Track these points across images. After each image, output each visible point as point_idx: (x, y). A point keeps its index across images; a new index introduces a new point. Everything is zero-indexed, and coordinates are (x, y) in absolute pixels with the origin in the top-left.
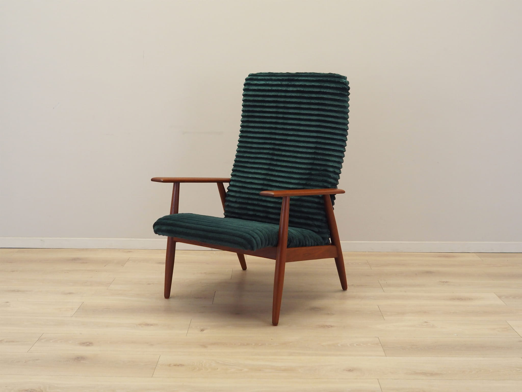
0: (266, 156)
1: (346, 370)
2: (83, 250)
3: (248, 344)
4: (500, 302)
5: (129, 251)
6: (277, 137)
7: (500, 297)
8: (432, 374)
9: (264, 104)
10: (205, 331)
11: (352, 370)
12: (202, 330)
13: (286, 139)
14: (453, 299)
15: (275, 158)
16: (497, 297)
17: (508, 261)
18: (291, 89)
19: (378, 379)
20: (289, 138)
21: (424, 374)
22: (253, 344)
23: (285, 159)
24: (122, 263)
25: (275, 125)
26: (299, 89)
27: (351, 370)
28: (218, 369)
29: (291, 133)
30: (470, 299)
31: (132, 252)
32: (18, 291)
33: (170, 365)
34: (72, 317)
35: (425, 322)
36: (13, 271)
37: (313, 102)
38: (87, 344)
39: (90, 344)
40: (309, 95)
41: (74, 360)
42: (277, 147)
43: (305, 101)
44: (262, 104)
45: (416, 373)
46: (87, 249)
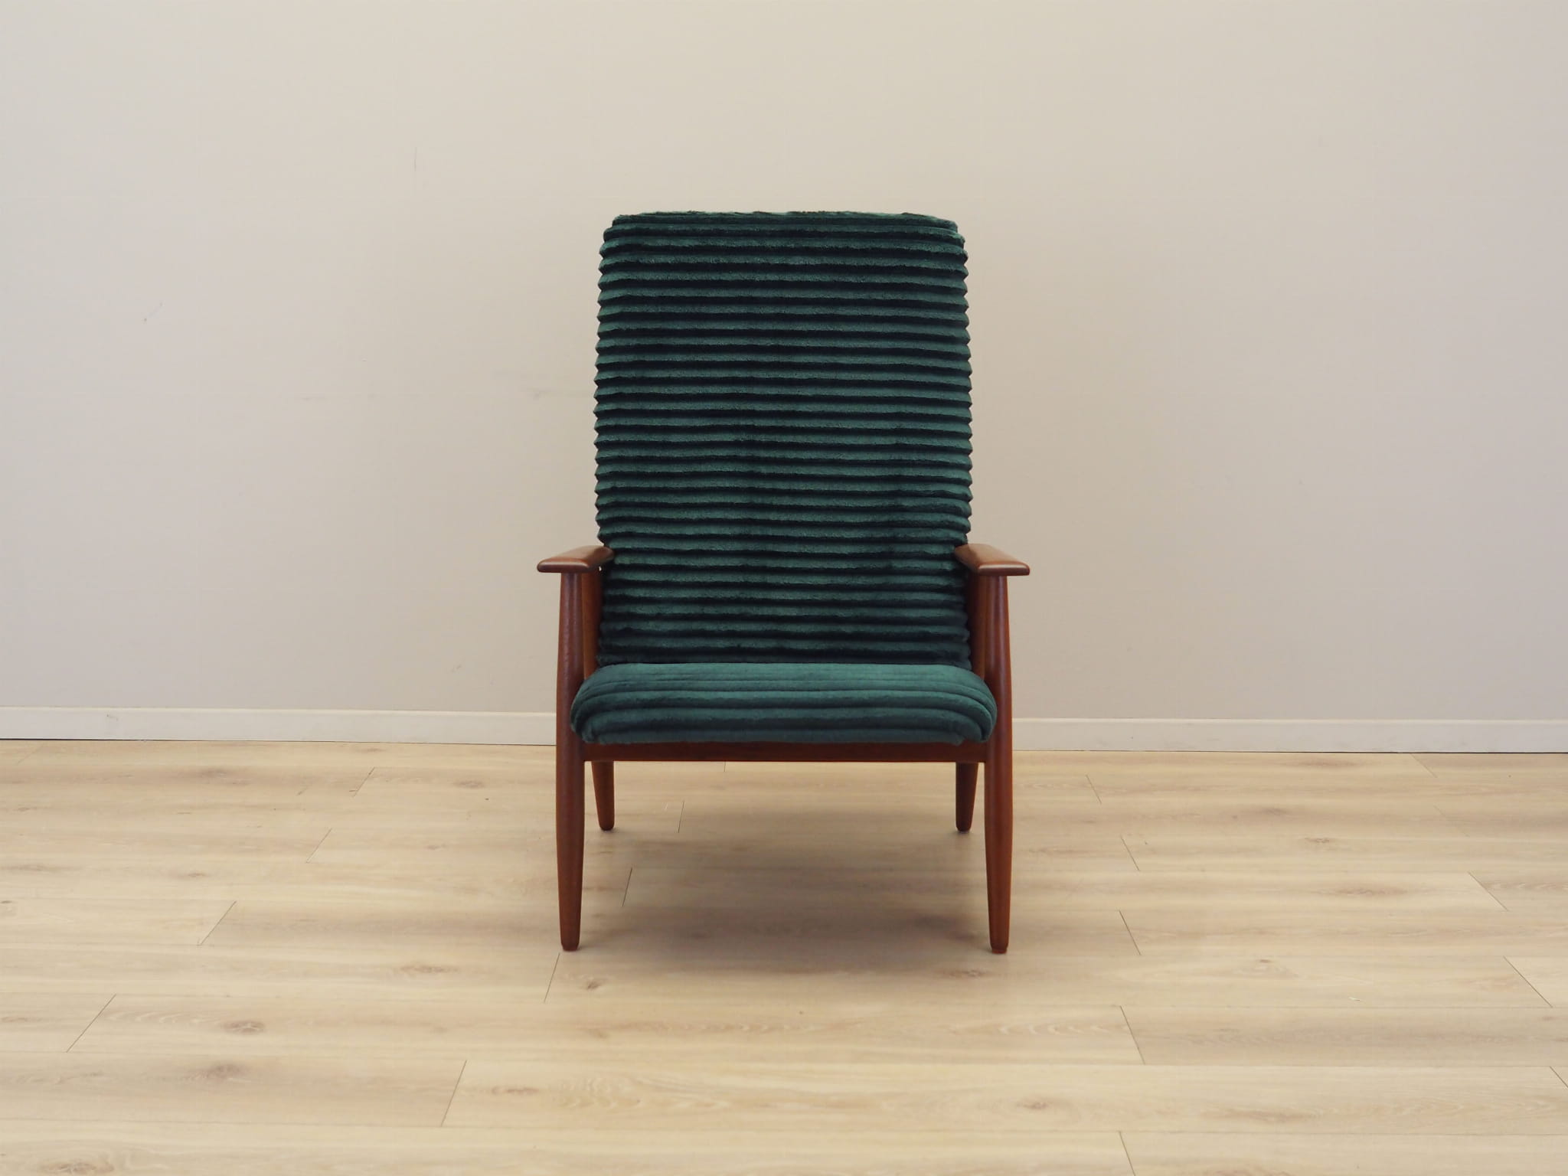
0: (728, 468)
1: (1025, 1106)
2: (232, 744)
3: (729, 1028)
4: (1485, 901)
5: (372, 748)
6: (759, 407)
7: (1486, 886)
8: (1283, 1117)
9: (704, 309)
10: (601, 990)
11: (1042, 1103)
12: (592, 986)
13: (794, 412)
14: (1345, 891)
15: (764, 470)
16: (1480, 886)
17: (1510, 776)
18: (798, 261)
19: (1120, 1132)
20: (803, 408)
21: (1261, 1116)
22: (746, 1028)
23: (803, 471)
24: (350, 784)
25: (749, 373)
26: (827, 260)
27: (1039, 1104)
28: (639, 1101)
29: (809, 392)
30: (1398, 892)
31: (380, 750)
32: (40, 868)
33: (494, 1091)
34: (201, 944)
35: (1263, 961)
36: (23, 809)
37: (880, 298)
38: (245, 1027)
39: (255, 1027)
40: (864, 277)
41: (208, 1076)
42: (763, 438)
43: (850, 295)
44: (696, 309)
45: (1233, 1114)
46: (245, 744)
